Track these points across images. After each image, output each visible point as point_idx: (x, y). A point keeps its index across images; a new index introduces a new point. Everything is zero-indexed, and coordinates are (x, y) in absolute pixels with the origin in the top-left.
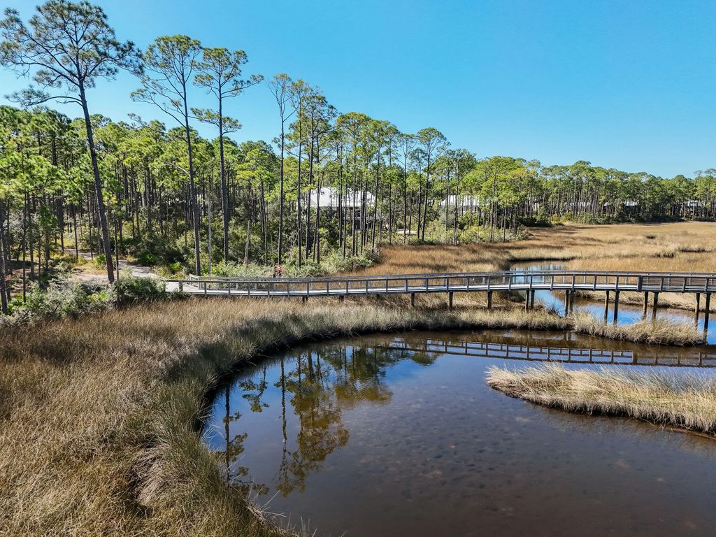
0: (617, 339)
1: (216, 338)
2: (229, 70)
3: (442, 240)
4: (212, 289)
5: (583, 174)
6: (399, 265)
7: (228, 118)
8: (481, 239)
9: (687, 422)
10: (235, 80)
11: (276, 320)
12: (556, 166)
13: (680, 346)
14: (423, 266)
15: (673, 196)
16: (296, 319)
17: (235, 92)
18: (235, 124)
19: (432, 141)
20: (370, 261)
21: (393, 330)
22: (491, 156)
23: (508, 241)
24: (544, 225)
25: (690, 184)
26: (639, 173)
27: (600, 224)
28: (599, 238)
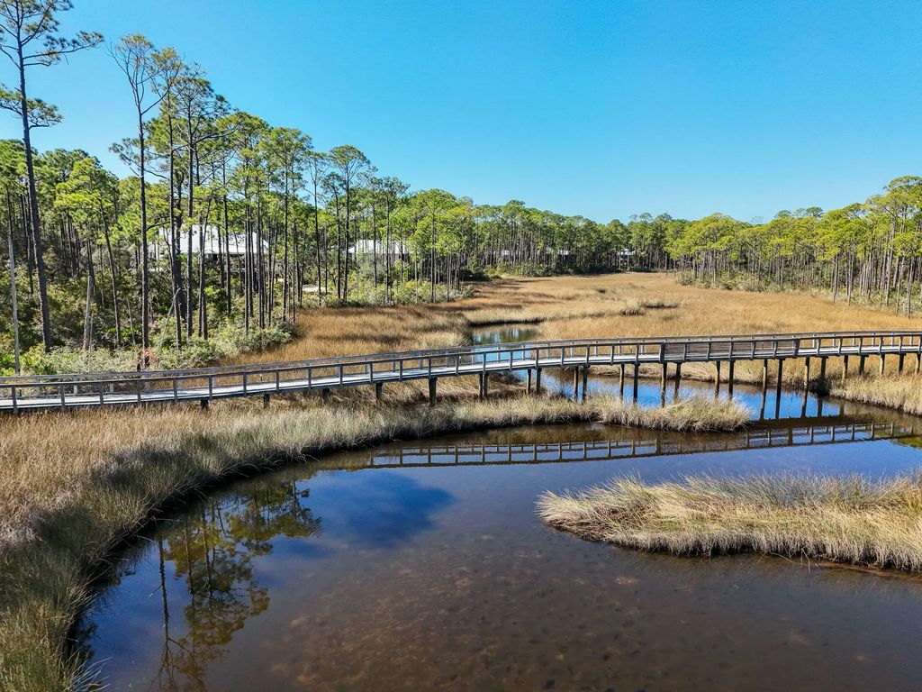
0: (658, 428)
1: (62, 498)
2: (36, 19)
3: (371, 300)
4: (27, 398)
5: (518, 216)
6: (327, 338)
7: (39, 101)
8: (420, 297)
9: (829, 550)
10: (48, 37)
11: (171, 448)
12: (487, 206)
13: (729, 432)
14: (365, 338)
15: (609, 244)
16: (206, 443)
17: (47, 58)
18: (50, 114)
19: (350, 165)
20: (287, 334)
21: (367, 445)
22: (427, 189)
23: (453, 300)
24: (480, 278)
25: (626, 231)
26: (575, 217)
27: (538, 276)
28: (552, 293)
